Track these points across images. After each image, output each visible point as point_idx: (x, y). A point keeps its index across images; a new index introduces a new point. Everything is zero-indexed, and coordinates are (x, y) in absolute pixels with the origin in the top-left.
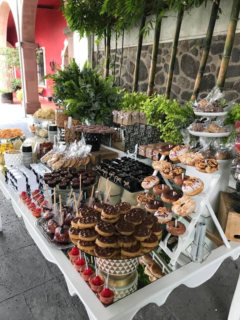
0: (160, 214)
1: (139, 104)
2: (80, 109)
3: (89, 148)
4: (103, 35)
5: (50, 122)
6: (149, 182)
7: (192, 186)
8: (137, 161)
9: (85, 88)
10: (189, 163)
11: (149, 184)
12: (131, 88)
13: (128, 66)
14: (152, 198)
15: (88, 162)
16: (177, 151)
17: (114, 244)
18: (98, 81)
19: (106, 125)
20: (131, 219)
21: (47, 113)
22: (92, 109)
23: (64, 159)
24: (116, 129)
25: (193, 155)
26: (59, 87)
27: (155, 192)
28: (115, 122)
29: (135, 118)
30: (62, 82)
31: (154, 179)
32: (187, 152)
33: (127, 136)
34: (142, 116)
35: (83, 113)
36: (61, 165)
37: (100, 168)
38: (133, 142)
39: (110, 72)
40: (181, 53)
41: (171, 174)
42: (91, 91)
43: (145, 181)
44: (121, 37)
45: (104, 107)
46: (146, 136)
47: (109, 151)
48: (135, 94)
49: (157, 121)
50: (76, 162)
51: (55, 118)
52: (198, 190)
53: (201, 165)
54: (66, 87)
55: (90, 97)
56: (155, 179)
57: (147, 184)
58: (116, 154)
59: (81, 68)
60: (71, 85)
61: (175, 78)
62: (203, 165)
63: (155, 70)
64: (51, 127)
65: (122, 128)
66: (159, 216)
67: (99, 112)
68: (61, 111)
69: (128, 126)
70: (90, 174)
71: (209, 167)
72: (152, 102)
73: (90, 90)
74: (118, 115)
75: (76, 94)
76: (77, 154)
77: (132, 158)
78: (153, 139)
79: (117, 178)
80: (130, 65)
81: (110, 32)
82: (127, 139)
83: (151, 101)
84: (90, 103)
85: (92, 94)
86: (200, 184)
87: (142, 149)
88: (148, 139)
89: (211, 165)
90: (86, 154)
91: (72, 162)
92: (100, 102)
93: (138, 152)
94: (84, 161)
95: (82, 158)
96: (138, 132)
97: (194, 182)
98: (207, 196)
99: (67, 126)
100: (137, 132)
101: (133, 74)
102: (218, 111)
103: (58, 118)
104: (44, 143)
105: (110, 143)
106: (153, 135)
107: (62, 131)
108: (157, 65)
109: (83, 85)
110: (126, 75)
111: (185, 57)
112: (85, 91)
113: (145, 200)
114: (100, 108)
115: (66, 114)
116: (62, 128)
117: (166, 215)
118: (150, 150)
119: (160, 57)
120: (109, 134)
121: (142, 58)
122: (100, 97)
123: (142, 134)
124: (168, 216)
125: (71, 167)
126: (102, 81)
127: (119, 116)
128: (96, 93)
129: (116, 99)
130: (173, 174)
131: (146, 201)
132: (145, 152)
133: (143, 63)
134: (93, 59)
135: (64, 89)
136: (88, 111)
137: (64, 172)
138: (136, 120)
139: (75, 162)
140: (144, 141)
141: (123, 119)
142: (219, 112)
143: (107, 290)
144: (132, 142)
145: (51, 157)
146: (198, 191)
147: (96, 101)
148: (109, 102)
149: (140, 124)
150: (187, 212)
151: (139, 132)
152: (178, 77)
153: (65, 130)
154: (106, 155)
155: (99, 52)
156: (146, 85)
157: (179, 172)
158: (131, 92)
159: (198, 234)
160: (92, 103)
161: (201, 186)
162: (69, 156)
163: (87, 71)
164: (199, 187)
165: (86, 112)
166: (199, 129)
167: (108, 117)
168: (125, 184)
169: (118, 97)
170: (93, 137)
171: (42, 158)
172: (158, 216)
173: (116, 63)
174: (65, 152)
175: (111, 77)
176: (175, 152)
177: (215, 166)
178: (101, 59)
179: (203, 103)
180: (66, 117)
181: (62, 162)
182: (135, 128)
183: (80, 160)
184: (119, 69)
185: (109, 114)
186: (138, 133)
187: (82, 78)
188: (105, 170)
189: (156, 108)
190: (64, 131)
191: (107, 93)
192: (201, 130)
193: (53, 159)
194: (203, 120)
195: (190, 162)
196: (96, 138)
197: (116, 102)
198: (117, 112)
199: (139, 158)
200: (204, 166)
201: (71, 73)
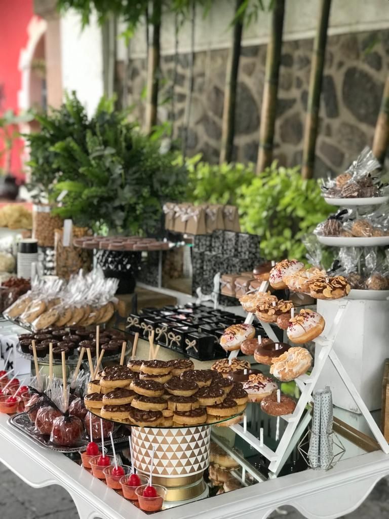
0: (250, 385)
1: (235, 194)
2: (91, 205)
3: (111, 285)
4: (142, 19)
5: (19, 236)
6: (235, 334)
7: (303, 325)
8: (219, 311)
9: (100, 158)
10: (300, 287)
11: (235, 338)
12: (217, 153)
13: (209, 98)
14: (240, 365)
15: (109, 316)
16: (282, 269)
17: (161, 405)
18: (130, 139)
19: (149, 235)
20: (192, 378)
21: (11, 216)
22: (117, 203)
23: (59, 307)
24: (171, 245)
25: (308, 274)
26: (40, 154)
27: (244, 350)
28: (170, 228)
29: (213, 218)
30: (48, 144)
31: (244, 329)
32: (300, 270)
33: (197, 260)
34: (230, 214)
35: (97, 211)
36: (52, 319)
37: (136, 321)
38: (210, 272)
39: (162, 112)
40: (341, 64)
41: (272, 312)
42: (116, 163)
43: (226, 334)
44: (188, 24)
45: (144, 197)
46: (237, 256)
47: (156, 294)
48: (225, 168)
49: (280, 233)
50: (85, 314)
51: (31, 224)
52: (312, 330)
53: (315, 286)
54: (56, 155)
55: (112, 175)
56: (247, 328)
57: (231, 338)
58: (174, 300)
59: (90, 112)
60: (68, 150)
61: (329, 128)
62: (319, 286)
63: (277, 107)
64: (24, 245)
65: (188, 241)
66: (250, 387)
67: (132, 208)
68: (47, 210)
69: (199, 235)
70: (115, 335)
71: (329, 289)
72: (266, 187)
73: (112, 162)
74: (175, 213)
75: (81, 170)
76: (86, 298)
77: (208, 305)
78: (253, 262)
79: (171, 336)
80: (213, 96)
81: (158, 12)
82: (198, 266)
83: (264, 185)
84: (113, 190)
85: (118, 170)
86: (316, 319)
87: (228, 282)
88: (242, 262)
89: (335, 284)
90: (106, 298)
91: (76, 315)
92: (137, 187)
93: (220, 290)
94: (100, 313)
95: (96, 307)
96: (221, 248)
97: (305, 317)
98: (328, 341)
99: (60, 240)
100: (218, 248)
101: (221, 116)
102: (369, 194)
103: (39, 225)
104: (10, 281)
105: (159, 277)
106: (254, 254)
107: (47, 256)
108: (282, 95)
109: (97, 151)
110: (204, 119)
111: (351, 74)
112: (101, 163)
113: (226, 371)
114: (134, 200)
115: (58, 216)
116: (48, 247)
117: (262, 386)
118: (244, 281)
119: (290, 75)
120: (157, 252)
121: (243, 77)
122: (137, 175)
123: (228, 252)
124: (265, 386)
125: (74, 323)
126: (139, 140)
127: (177, 215)
128: (126, 167)
129: (172, 180)
130: (276, 311)
131: (228, 371)
132: (234, 287)
133: (245, 89)
134: (117, 80)
135: (51, 159)
136: (107, 207)
137: (59, 332)
138: (216, 224)
139: (82, 314)
140: (234, 266)
141: (187, 221)
142: (371, 196)
143: (150, 489)
144: (208, 272)
145: (29, 307)
146: (314, 332)
147: (126, 184)
148: (157, 185)
149: (225, 230)
150: (295, 370)
151: (223, 247)
152: (335, 123)
153: (54, 252)
154: (149, 301)
155: (131, 61)
156: (255, 146)
157: (286, 307)
158: (218, 163)
159: (317, 411)
160: (116, 190)
161: (318, 323)
162: (70, 302)
163: (103, 119)
164: (314, 325)
165: (103, 210)
166: (332, 231)
167: (156, 220)
168: (188, 346)
169: (177, 175)
170: (120, 262)
171: (8, 310)
172: (247, 389)
173: (178, 89)
174: (59, 296)
175: (162, 126)
176: (279, 271)
177: (341, 286)
178: (138, 80)
179: (341, 181)
180: (57, 221)
181: (54, 315)
182: (213, 240)
183: (92, 312)
184: (185, 105)
185: (155, 212)
186: (220, 252)
187: (94, 134)
188: (147, 324)
189: (276, 200)
190: (53, 255)
191: (151, 166)
192: (336, 232)
193: (36, 309)
194: (340, 214)
195: (302, 285)
196: (127, 263)
197: (172, 186)
198: (174, 207)
199: (224, 305)
200: (321, 287)
201: (68, 124)
